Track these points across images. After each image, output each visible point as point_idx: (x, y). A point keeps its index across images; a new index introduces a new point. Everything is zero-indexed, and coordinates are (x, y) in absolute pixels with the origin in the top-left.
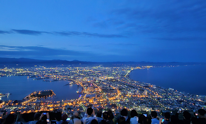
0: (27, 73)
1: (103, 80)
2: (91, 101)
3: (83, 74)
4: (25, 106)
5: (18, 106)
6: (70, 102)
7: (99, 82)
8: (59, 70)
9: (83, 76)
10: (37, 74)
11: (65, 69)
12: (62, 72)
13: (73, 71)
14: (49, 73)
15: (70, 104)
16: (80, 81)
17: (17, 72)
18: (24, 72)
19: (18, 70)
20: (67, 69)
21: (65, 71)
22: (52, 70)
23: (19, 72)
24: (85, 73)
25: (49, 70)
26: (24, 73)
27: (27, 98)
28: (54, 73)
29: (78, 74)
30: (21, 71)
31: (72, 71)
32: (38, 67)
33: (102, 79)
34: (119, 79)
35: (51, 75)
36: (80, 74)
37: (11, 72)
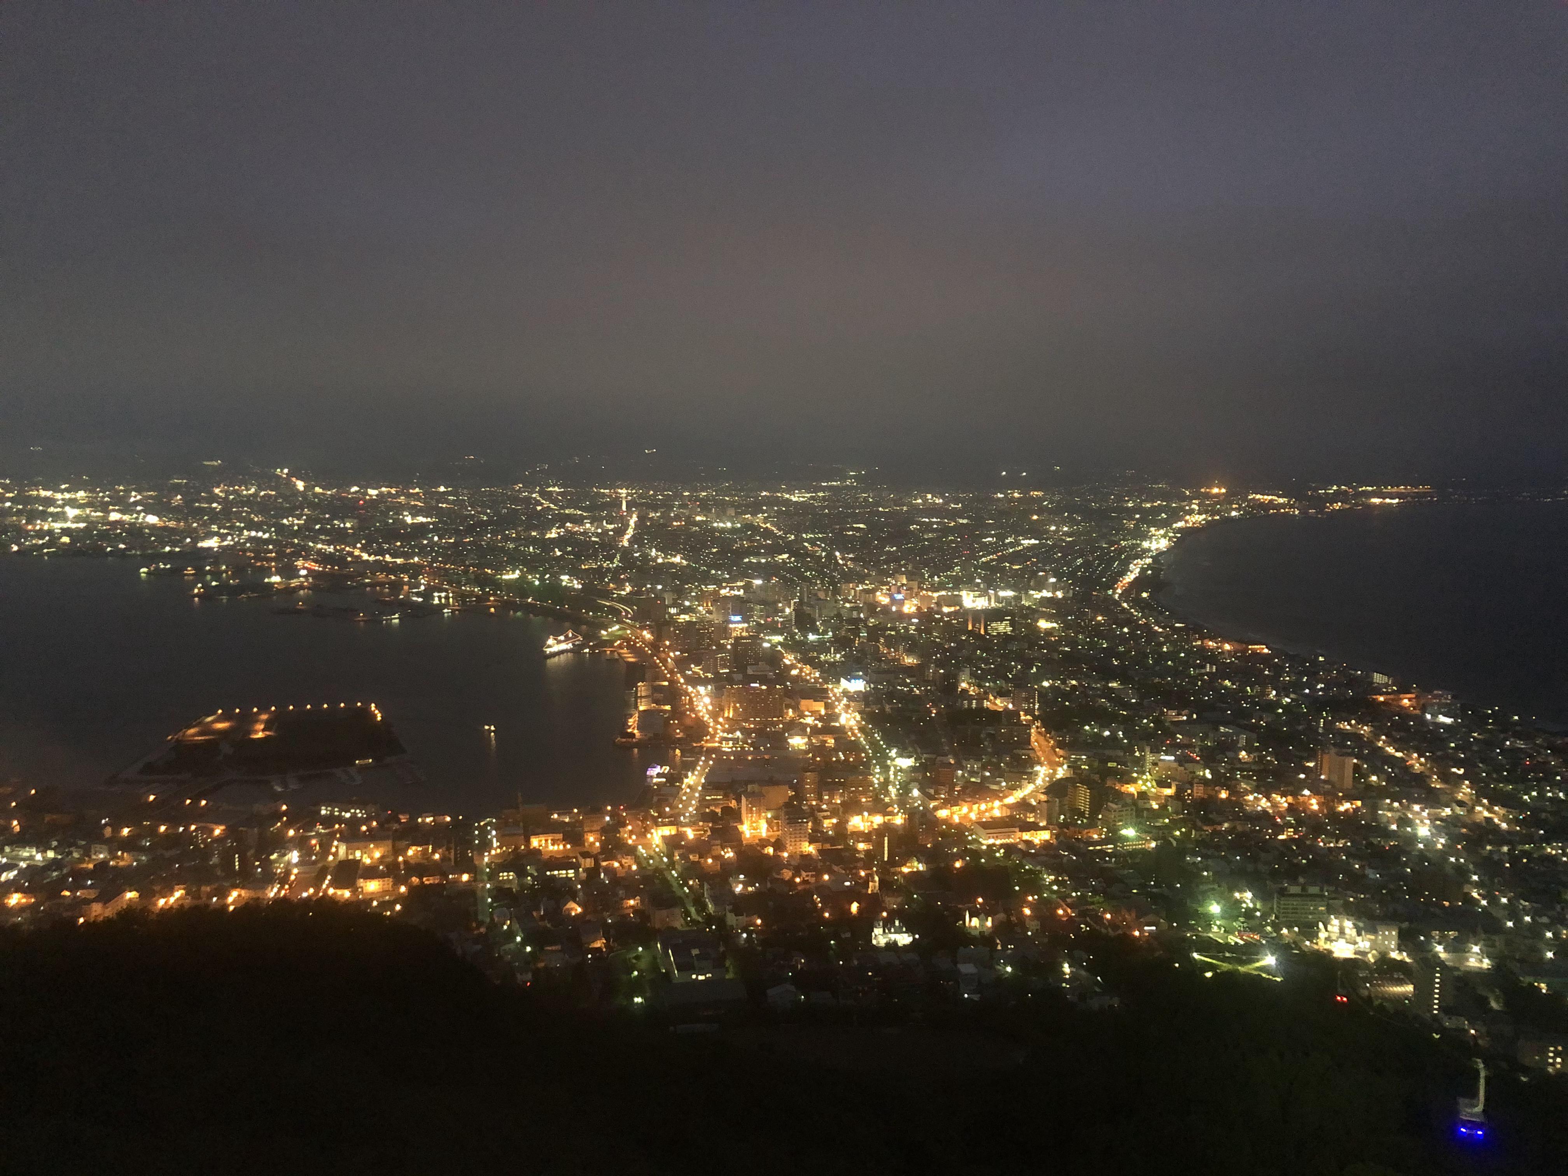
2: (755, 828)
3: (677, 559)
6: (547, 829)
8: (438, 512)
9: (685, 575)
12: (470, 530)
15: (551, 845)
19: (49, 502)
21: (505, 522)
23: (54, 517)
25: (340, 508)
27: (149, 769)
28: (398, 532)
29: (626, 554)
32: (236, 474)
33: (872, 607)
35: (365, 556)
36: (645, 557)
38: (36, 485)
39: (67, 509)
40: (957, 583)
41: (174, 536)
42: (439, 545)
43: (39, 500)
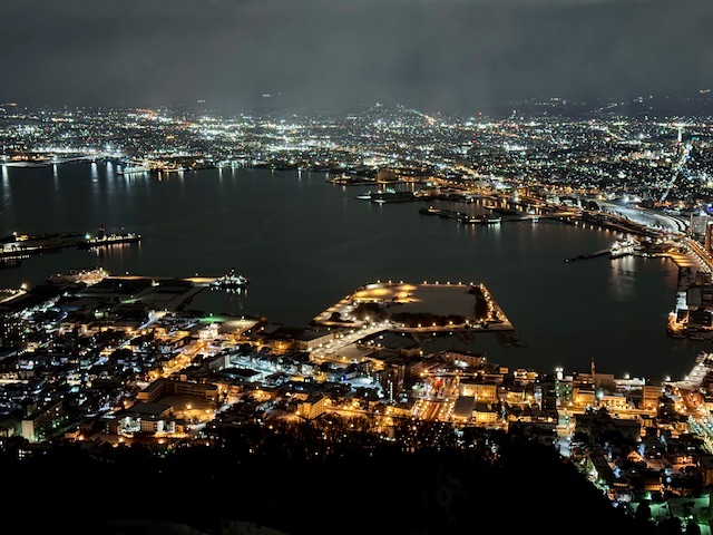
0: (324, 153)
8: (529, 142)
10: (384, 162)
11: (573, 134)
12: (553, 156)
13: (635, 149)
14: (459, 159)
16: (697, 237)
17: (269, 141)
18: (304, 147)
19: (274, 131)
20: (588, 133)
21: (580, 150)
22: (481, 135)
23: (277, 142)
25: (461, 138)
26: (306, 155)
27: (335, 317)
29: (681, 176)
30: (287, 139)
31: (628, 149)
35: (477, 175)
36: (697, 181)
37: (236, 144)
38: (266, 119)
39: (284, 137)
41: (349, 158)
42: (530, 168)
43: (269, 130)
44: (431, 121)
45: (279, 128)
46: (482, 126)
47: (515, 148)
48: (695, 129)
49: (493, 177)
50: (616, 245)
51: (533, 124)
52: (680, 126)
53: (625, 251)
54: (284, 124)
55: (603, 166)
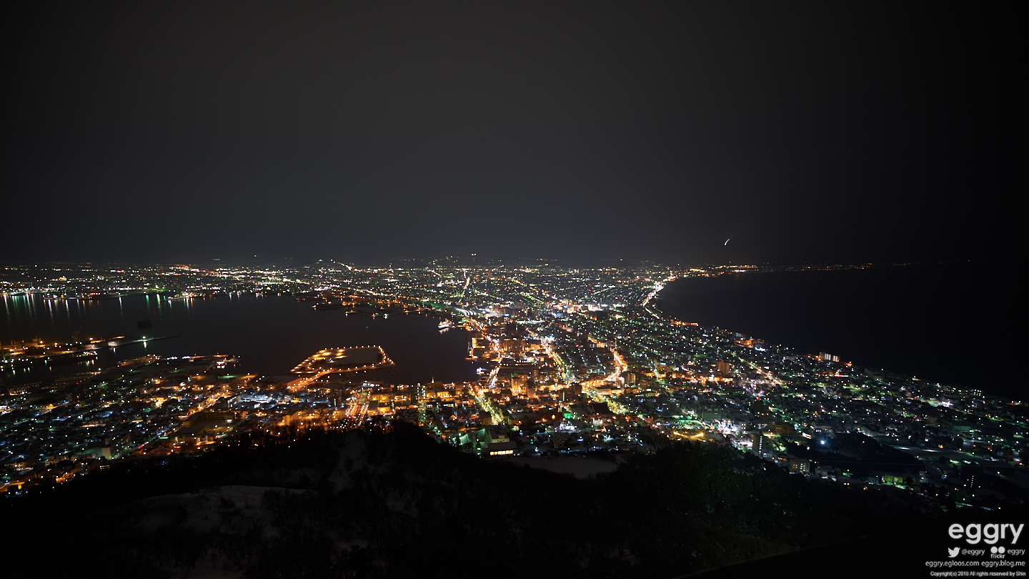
0: (293, 286)
1: (559, 315)
2: (517, 390)
3: (485, 294)
4: (297, 395)
5: (276, 396)
6: (443, 390)
7: (545, 324)
8: (399, 277)
9: (488, 299)
10: (326, 288)
11: (419, 273)
14: (365, 286)
15: (445, 396)
17: (261, 280)
18: (280, 282)
19: (263, 275)
20: (426, 273)
21: (422, 281)
23: (264, 280)
24: (490, 287)
25: (364, 276)
26: (281, 286)
27: (302, 369)
28: (385, 285)
29: (467, 291)
30: (270, 279)
32: (327, 264)
33: (556, 311)
34: (619, 314)
35: (374, 294)
36: (473, 293)
37: (240, 282)
38: (258, 269)
40: (586, 301)
41: (306, 287)
42: (400, 289)
43: (259, 274)
44: (350, 268)
45: (265, 273)
46: (376, 271)
47: (392, 281)
48: (471, 271)
49: (382, 294)
50: (441, 324)
51: (400, 269)
52: (464, 269)
53: (445, 326)
54: (268, 271)
55: (433, 288)
